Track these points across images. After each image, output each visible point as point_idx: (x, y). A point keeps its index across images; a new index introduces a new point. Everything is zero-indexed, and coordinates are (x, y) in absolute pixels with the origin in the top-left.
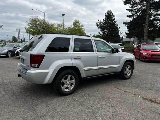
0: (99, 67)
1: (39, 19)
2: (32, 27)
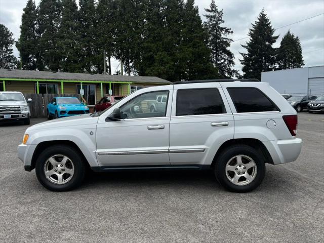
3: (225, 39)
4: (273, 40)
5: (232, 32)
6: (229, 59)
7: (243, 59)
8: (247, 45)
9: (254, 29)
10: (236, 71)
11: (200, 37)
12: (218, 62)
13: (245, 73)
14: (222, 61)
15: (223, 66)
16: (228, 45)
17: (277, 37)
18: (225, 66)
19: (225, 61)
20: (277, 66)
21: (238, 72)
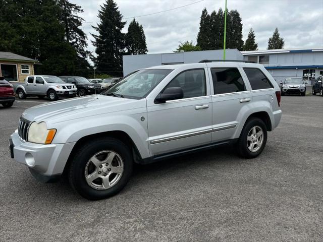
3: (75, 16)
4: (121, 25)
5: (82, 10)
6: (81, 39)
7: (95, 41)
8: (98, 27)
9: (102, 11)
10: (89, 52)
11: (51, 10)
12: (70, 42)
13: (98, 55)
14: (74, 40)
15: (76, 46)
16: (80, 24)
17: (124, 23)
18: (77, 46)
19: (77, 40)
20: (127, 51)
21: (92, 54)
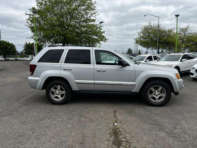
0: (95, 81)
1: (153, 26)
2: (143, 37)
